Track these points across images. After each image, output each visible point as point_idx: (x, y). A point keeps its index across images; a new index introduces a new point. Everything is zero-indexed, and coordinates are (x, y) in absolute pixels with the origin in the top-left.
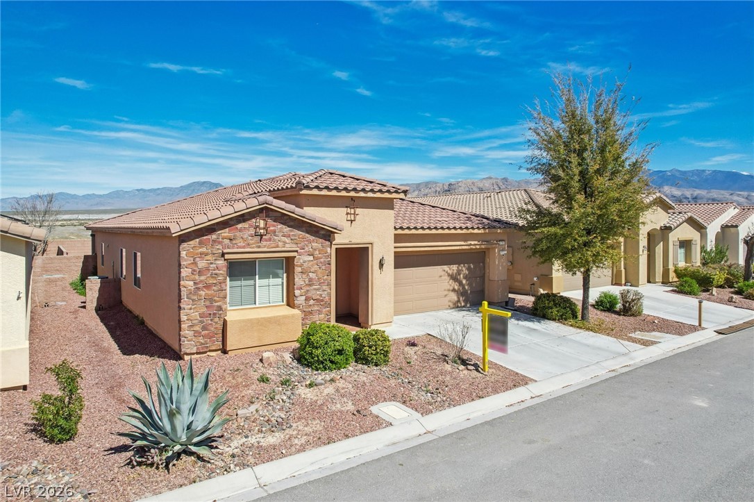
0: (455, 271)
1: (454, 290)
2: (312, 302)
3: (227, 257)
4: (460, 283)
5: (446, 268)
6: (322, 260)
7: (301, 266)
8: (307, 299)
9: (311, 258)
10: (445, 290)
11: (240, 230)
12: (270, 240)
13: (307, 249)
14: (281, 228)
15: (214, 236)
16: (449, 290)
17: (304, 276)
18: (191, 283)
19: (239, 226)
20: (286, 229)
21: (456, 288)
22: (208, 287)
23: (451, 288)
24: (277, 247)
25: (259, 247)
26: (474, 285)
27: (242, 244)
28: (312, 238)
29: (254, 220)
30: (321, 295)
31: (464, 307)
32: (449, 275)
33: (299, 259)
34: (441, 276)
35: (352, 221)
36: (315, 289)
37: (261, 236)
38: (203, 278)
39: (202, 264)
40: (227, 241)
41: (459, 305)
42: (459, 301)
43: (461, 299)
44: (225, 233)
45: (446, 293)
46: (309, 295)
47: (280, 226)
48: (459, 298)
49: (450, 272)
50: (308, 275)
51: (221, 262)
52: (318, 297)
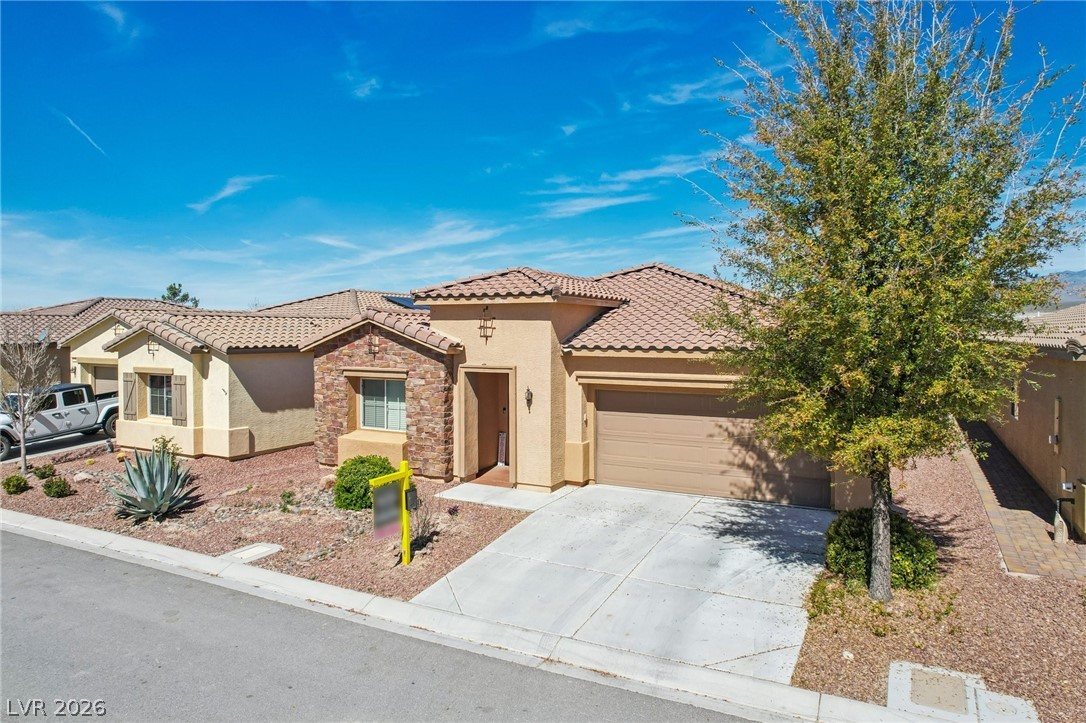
0: (747, 431)
1: (743, 466)
2: (424, 435)
3: (346, 373)
4: (762, 455)
5: (724, 422)
6: (434, 386)
7: (412, 390)
8: (419, 430)
9: (423, 382)
10: (721, 462)
11: (357, 348)
12: (382, 358)
13: (418, 371)
14: (392, 345)
15: (336, 353)
16: (731, 464)
17: (415, 403)
18: (321, 397)
19: (356, 343)
20: (397, 347)
21: (750, 462)
22: (333, 402)
23: (737, 461)
24: (389, 366)
25: (372, 366)
26: (802, 464)
27: (359, 362)
28: (423, 358)
29: (367, 337)
30: (434, 429)
31: (771, 502)
32: (731, 435)
33: (410, 382)
34: (711, 436)
35: (487, 337)
36: (426, 420)
37: (374, 353)
38: (329, 393)
39: (328, 379)
40: (346, 358)
41: (759, 497)
42: (757, 488)
43: (764, 485)
44: (345, 349)
45: (725, 467)
46: (421, 426)
47: (391, 343)
48: (756, 482)
49: (736, 432)
50: (419, 402)
51: (342, 379)
52: (430, 430)
